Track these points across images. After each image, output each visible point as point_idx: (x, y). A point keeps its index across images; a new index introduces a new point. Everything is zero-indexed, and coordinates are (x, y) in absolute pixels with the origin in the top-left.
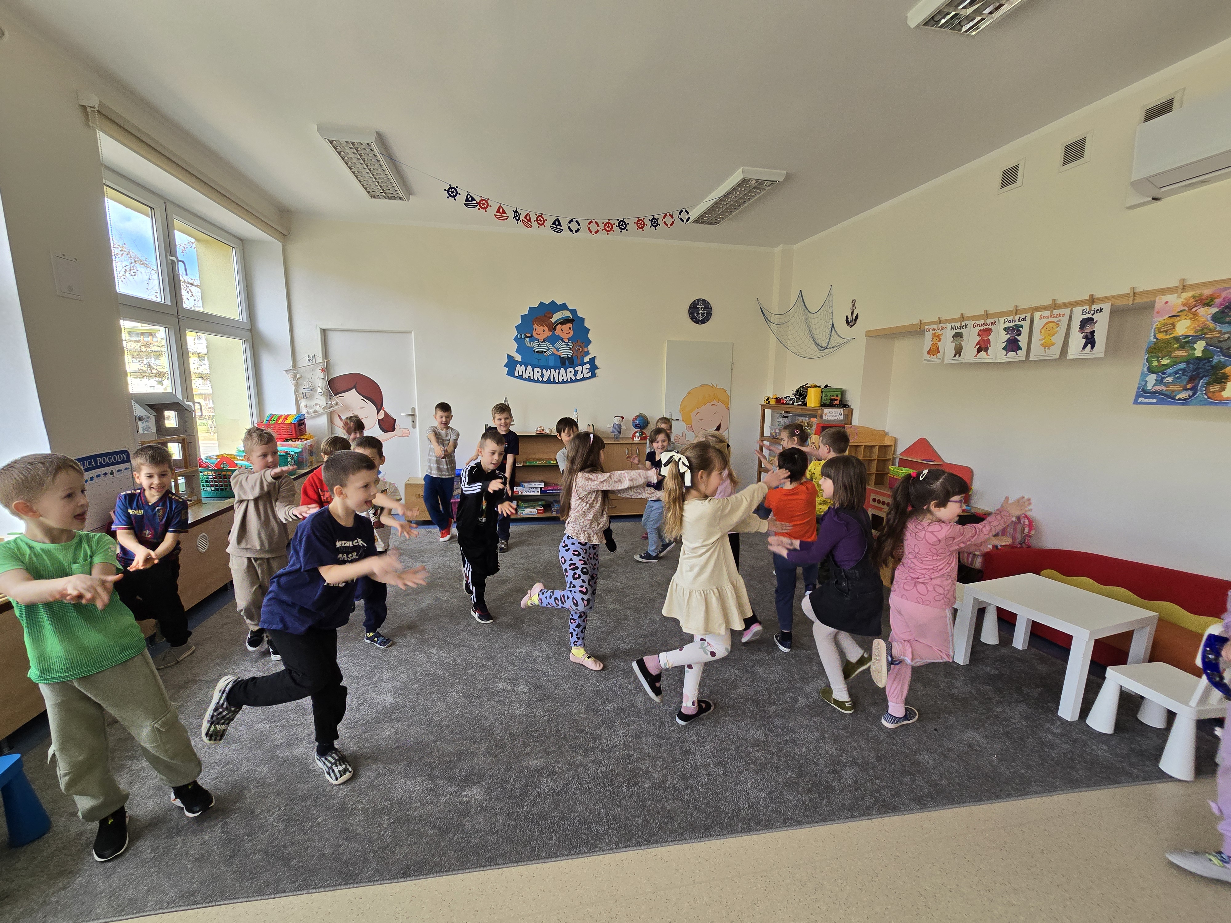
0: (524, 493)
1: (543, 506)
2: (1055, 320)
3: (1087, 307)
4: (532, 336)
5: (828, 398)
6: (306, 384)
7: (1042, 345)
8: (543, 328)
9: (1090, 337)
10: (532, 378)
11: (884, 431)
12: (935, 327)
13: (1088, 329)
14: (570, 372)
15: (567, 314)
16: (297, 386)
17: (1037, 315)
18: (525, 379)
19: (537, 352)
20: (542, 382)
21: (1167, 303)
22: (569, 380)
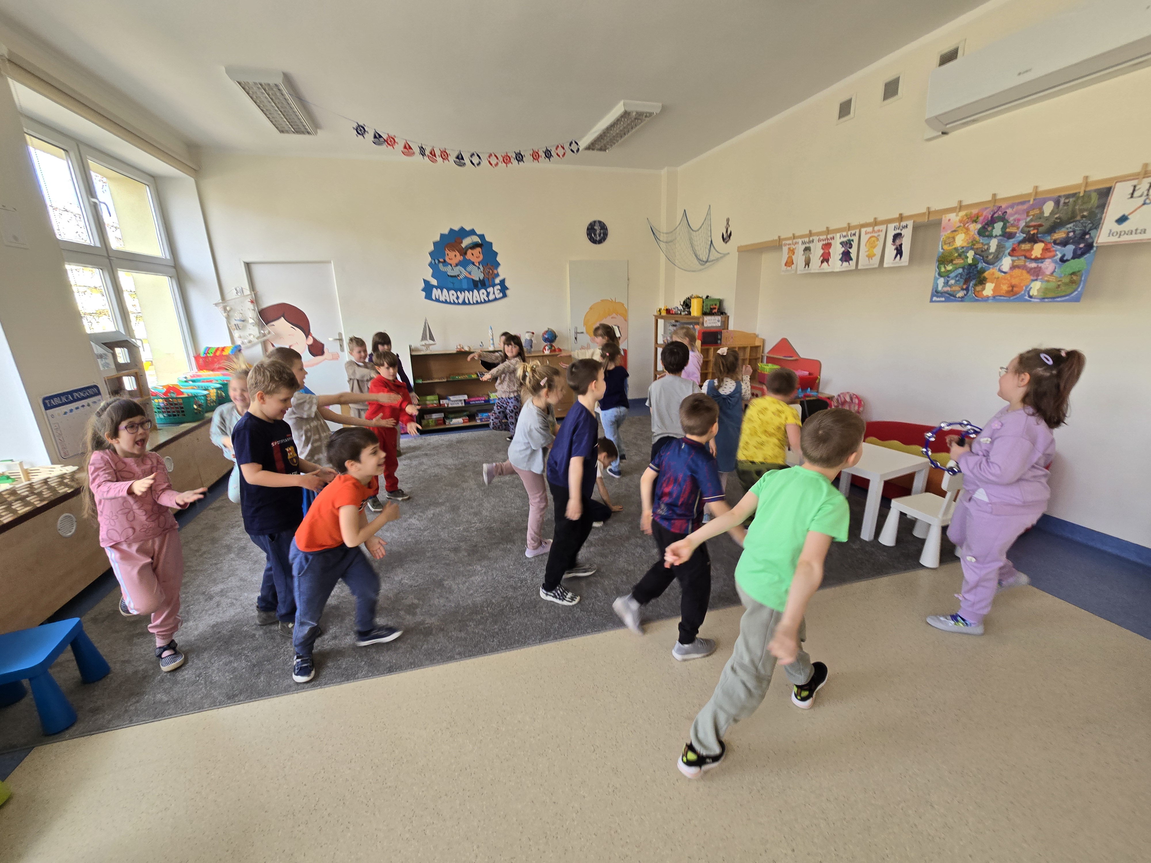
0: (450, 406)
1: (468, 416)
2: (876, 235)
3: (898, 224)
4: (445, 261)
5: (709, 307)
6: (236, 316)
7: (867, 256)
8: (454, 253)
9: (899, 248)
10: (448, 300)
11: (755, 334)
12: (790, 242)
13: (898, 242)
14: (483, 294)
15: (476, 239)
16: (228, 318)
17: (863, 230)
18: (442, 302)
19: (451, 276)
20: (459, 304)
21: (949, 220)
22: (483, 301)
